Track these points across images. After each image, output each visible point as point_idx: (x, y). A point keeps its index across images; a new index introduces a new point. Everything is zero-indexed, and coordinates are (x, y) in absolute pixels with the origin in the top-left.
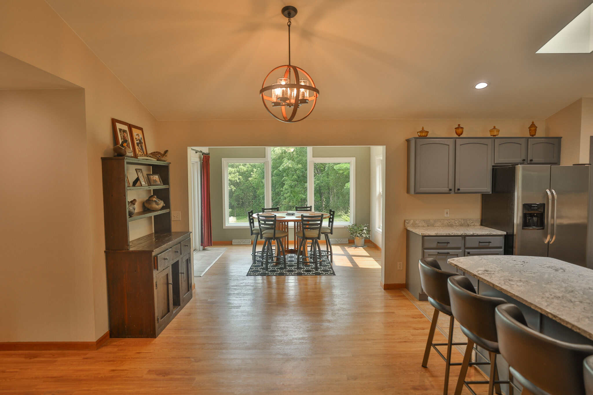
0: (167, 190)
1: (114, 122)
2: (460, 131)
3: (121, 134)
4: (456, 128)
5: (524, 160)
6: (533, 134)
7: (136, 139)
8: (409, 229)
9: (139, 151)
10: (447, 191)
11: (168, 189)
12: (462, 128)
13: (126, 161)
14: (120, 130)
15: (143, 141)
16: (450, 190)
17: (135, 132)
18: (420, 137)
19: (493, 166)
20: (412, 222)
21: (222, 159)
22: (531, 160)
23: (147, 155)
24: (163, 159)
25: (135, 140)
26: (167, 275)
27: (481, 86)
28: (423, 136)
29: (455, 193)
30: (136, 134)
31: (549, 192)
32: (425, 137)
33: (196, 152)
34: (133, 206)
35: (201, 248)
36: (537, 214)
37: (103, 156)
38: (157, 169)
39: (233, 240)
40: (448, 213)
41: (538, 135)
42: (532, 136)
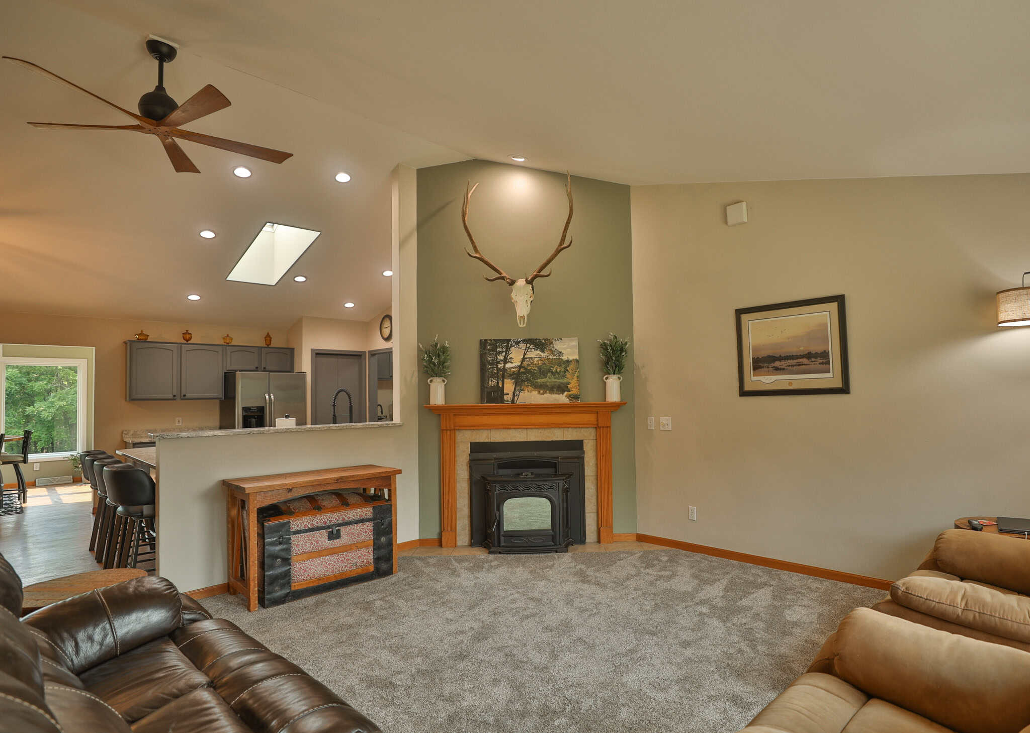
2: (188, 336)
4: (183, 334)
5: (257, 368)
6: (268, 344)
8: (126, 440)
10: (172, 397)
12: (190, 334)
16: (174, 396)
18: (139, 341)
19: (225, 373)
20: (132, 432)
22: (264, 368)
27: (194, 297)
28: (143, 339)
29: (182, 399)
32: (145, 341)
36: (257, 416)
40: (180, 421)
41: (273, 345)
42: (266, 346)
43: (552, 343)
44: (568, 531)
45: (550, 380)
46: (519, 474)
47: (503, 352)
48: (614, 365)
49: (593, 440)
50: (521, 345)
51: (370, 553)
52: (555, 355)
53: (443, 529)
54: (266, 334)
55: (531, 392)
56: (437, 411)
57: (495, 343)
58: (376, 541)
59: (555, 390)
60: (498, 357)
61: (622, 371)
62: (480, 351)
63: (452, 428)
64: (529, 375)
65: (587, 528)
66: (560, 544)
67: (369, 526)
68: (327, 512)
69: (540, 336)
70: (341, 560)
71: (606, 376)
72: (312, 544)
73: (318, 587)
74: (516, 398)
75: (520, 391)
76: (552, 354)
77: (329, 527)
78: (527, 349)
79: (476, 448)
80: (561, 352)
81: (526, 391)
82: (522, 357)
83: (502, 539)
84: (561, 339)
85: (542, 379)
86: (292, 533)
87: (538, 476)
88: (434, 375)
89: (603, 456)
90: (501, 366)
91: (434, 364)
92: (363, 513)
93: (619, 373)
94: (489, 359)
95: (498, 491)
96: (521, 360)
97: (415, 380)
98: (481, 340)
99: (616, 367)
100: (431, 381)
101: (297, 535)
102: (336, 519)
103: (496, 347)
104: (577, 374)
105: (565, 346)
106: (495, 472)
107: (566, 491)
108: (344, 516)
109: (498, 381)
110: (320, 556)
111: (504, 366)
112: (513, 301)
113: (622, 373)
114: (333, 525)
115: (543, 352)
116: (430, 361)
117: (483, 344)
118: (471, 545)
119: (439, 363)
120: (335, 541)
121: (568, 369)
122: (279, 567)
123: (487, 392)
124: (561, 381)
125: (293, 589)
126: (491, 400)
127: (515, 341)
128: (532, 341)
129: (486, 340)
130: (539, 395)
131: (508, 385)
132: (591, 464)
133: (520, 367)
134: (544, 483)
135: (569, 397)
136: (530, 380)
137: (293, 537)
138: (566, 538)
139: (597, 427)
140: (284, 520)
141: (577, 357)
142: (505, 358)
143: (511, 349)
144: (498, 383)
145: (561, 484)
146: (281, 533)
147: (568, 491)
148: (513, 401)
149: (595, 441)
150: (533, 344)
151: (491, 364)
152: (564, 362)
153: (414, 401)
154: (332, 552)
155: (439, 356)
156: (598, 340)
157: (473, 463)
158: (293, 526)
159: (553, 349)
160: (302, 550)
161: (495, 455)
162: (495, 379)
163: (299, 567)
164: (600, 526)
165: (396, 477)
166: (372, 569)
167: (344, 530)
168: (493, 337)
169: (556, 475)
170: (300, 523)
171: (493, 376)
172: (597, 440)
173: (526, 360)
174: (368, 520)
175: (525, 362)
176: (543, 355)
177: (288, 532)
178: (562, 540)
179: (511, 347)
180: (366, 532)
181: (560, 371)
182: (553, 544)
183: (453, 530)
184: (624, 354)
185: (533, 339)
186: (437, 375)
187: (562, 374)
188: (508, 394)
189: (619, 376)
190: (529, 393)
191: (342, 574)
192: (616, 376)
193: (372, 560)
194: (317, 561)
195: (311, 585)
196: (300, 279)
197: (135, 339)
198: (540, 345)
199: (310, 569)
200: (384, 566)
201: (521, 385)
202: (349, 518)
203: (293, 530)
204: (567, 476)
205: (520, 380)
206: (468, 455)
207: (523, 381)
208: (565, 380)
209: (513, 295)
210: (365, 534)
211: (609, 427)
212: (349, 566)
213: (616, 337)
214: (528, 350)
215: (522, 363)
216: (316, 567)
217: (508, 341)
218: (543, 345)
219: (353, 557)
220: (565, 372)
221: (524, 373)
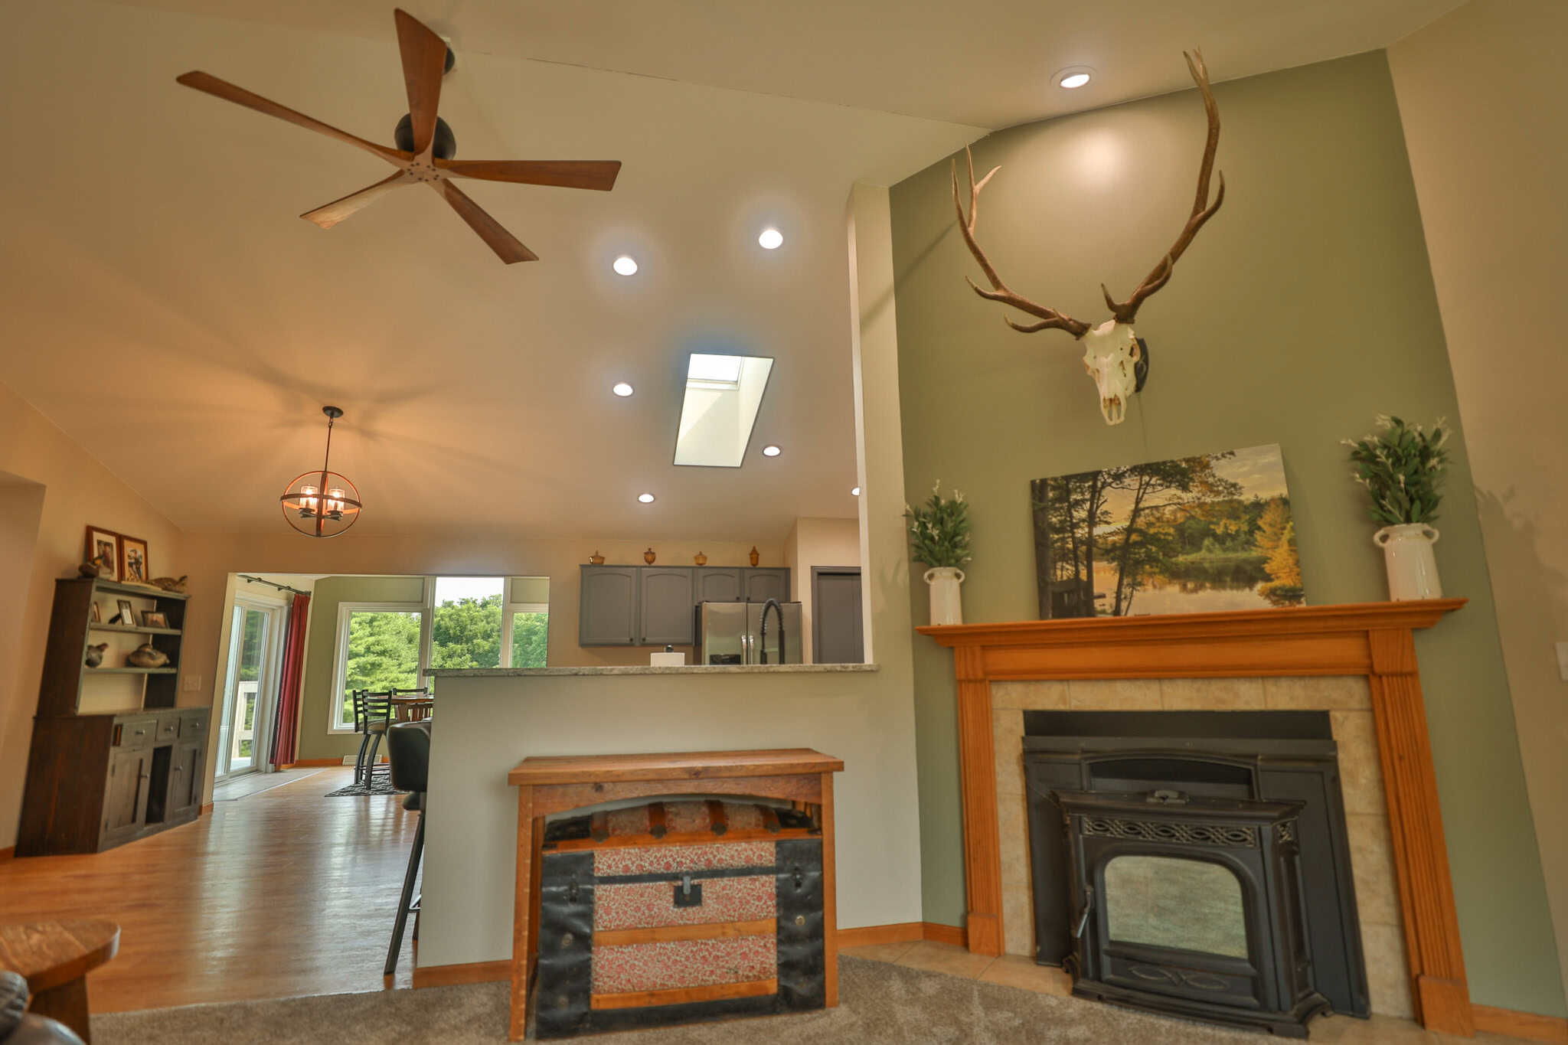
0: (177, 639)
1: (90, 530)
2: (650, 558)
3: (98, 549)
4: (644, 554)
5: (739, 597)
6: (754, 563)
7: (129, 556)
9: (131, 574)
10: (628, 642)
11: (180, 636)
12: (654, 553)
13: (94, 586)
14: (99, 542)
15: (143, 560)
16: (632, 640)
17: (129, 547)
18: (593, 565)
19: (696, 607)
21: (340, 604)
22: (749, 597)
23: (147, 580)
24: (177, 588)
25: (126, 558)
26: (141, 761)
27: (646, 498)
28: (598, 563)
30: (132, 549)
31: (744, 641)
32: (601, 565)
33: (279, 589)
34: (99, 652)
35: (271, 767)
37: (60, 577)
38: (163, 604)
39: (345, 757)
41: (761, 564)
42: (751, 566)
43: (1207, 466)
44: (1305, 970)
45: (1209, 555)
46: (1144, 795)
47: (1084, 501)
48: (1402, 495)
49: (1362, 710)
50: (1127, 481)
51: (768, 950)
52: (1218, 493)
53: (969, 909)
54: (751, 549)
55: (1161, 588)
56: (945, 638)
57: (1065, 486)
58: (783, 923)
59: (1228, 579)
60: (1075, 514)
61: (1433, 514)
62: (1034, 505)
63: (980, 675)
64: (1154, 549)
65: (1371, 970)
66: (1280, 1009)
67: (768, 884)
68: (674, 843)
69: (1176, 453)
70: (704, 957)
71: (1382, 532)
72: (638, 909)
73: (650, 1011)
74: (1124, 605)
75: (1134, 585)
76: (1211, 491)
77: (676, 877)
78: (1143, 487)
79: (1039, 723)
80: (1234, 485)
81: (1150, 587)
82: (1133, 506)
83: (1106, 961)
84: (1232, 453)
85: (1188, 554)
86: (597, 881)
87: (1195, 801)
88: (935, 563)
89: (1401, 758)
90: (1081, 532)
91: (932, 539)
92: (754, 853)
93: (1425, 518)
94: (1054, 520)
95: (1087, 833)
96: (1131, 514)
97: (903, 577)
98: (1033, 482)
99: (1412, 501)
100: (931, 577)
101: (607, 887)
102: (692, 861)
103: (1069, 492)
104: (1287, 535)
105: (1245, 469)
106: (1085, 783)
107: (1289, 851)
108: (711, 856)
109: (1076, 566)
110: (654, 941)
111: (1090, 533)
112: (1089, 373)
113: (1436, 518)
114: (687, 873)
115: (1185, 488)
116: (924, 534)
117: (1038, 489)
118: (1038, 958)
119: (944, 535)
120: (690, 910)
121: (1260, 523)
122: (568, 950)
123: (1053, 593)
124: (1242, 555)
125: (594, 1006)
126: (1060, 611)
127: (1112, 473)
128: (1155, 467)
129: (1044, 482)
130: (1183, 596)
131: (1102, 574)
132: (1363, 781)
133: (1129, 531)
134: (1218, 823)
135: (1271, 594)
136: (1157, 560)
137: (600, 890)
138: (1300, 990)
139: (1369, 675)
140: (582, 850)
141: (1282, 491)
142: (1092, 514)
143: (1104, 493)
144: (1077, 573)
145: (1267, 829)
146: (574, 876)
147: (1294, 853)
148: (1117, 611)
149: (1368, 715)
150: (1157, 475)
151: (1057, 531)
152: (1245, 507)
153: (902, 621)
154: (683, 935)
155: (941, 522)
156: (1343, 442)
157: (1030, 758)
158: (601, 866)
159: (1211, 480)
160: (617, 922)
161: (1084, 742)
162: (1071, 565)
163: (610, 957)
164: (1416, 971)
165: (832, 778)
166: (772, 987)
167: (710, 889)
168: (1059, 473)
169: (1251, 802)
170: (614, 860)
171: (1064, 557)
172: (1376, 710)
173: (1142, 513)
174: (765, 871)
175: (1142, 518)
176: (1187, 497)
177: (590, 878)
178: (1286, 999)
179: (1103, 487)
180: (759, 898)
181: (1237, 531)
182: (1254, 1002)
183: (994, 913)
184: (1433, 462)
185: (1158, 464)
186: (941, 562)
187: (1243, 537)
188: (1103, 596)
189: (1426, 527)
190: (1157, 592)
191: (702, 988)
192: (1416, 528)
193: (775, 967)
194: (648, 951)
195: (634, 1004)
196: (772, 451)
197: (588, 563)
198: (1173, 474)
199: (633, 966)
200: (802, 987)
201: (1134, 575)
202: (720, 860)
203: (600, 874)
204: (1287, 809)
205: (1131, 562)
206: (1020, 740)
207: (1139, 563)
208: (1255, 553)
209: (1088, 360)
210: (757, 903)
211: (1413, 674)
212: (718, 972)
213: (1398, 422)
214: (1145, 489)
215: (1133, 521)
216: (645, 963)
217: (1095, 475)
218: (1184, 473)
219: (728, 954)
220: (1251, 532)
221: (1141, 544)
